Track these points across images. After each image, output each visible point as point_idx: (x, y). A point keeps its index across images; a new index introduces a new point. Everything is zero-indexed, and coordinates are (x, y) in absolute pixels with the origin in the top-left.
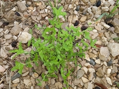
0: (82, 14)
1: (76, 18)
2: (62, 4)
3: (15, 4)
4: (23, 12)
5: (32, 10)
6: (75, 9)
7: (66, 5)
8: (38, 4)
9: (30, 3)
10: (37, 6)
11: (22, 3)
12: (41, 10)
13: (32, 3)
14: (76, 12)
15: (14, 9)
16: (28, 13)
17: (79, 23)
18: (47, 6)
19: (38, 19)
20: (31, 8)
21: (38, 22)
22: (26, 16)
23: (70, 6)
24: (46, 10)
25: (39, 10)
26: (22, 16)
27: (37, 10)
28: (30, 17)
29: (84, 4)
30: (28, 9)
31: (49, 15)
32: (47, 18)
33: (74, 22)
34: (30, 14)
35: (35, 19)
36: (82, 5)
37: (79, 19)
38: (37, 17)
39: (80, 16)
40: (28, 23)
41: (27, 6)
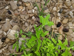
0: (65, 16)
1: (59, 20)
2: (47, 6)
3: (8, 3)
4: (14, 11)
5: (22, 9)
6: (58, 11)
7: (51, 8)
8: (27, 5)
9: (20, 3)
10: (26, 6)
11: (14, 3)
12: (29, 10)
13: (22, 3)
14: (59, 14)
15: (7, 7)
16: (18, 12)
17: (61, 25)
18: (34, 7)
19: (26, 18)
20: (21, 7)
21: (25, 20)
22: (16, 15)
23: (55, 9)
24: (33, 11)
25: (27, 10)
26: (13, 14)
27: (26, 10)
28: (19, 15)
29: (66, 7)
30: (18, 8)
31: (35, 15)
32: (33, 18)
33: (57, 23)
34: (19, 13)
35: (23, 18)
36: (65, 8)
37: (62, 21)
38: (25, 16)
39: (62, 18)
40: (17, 20)
41: (18, 5)
